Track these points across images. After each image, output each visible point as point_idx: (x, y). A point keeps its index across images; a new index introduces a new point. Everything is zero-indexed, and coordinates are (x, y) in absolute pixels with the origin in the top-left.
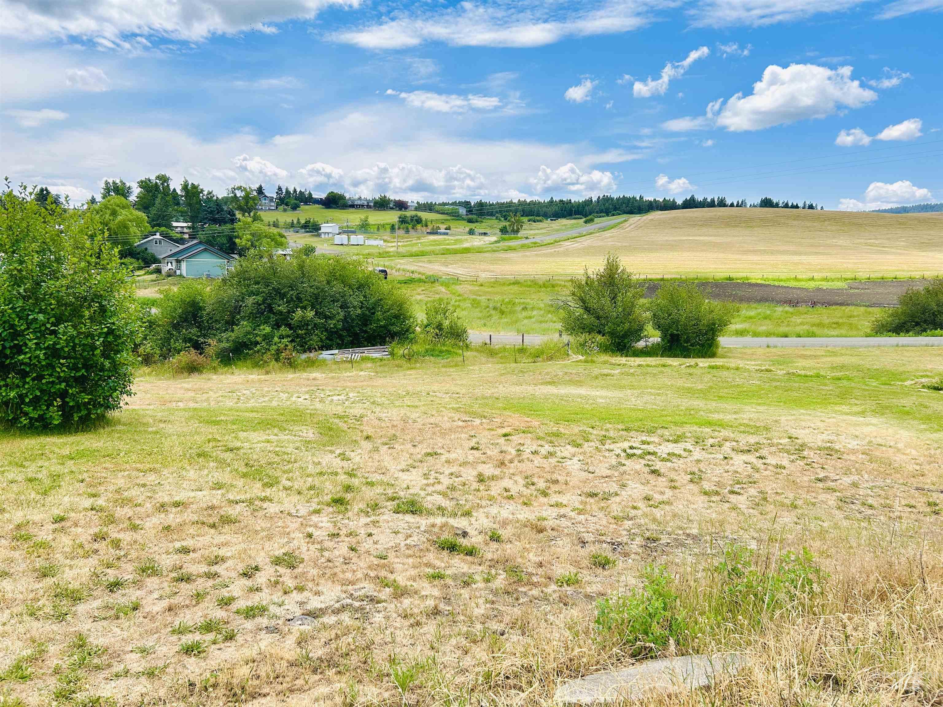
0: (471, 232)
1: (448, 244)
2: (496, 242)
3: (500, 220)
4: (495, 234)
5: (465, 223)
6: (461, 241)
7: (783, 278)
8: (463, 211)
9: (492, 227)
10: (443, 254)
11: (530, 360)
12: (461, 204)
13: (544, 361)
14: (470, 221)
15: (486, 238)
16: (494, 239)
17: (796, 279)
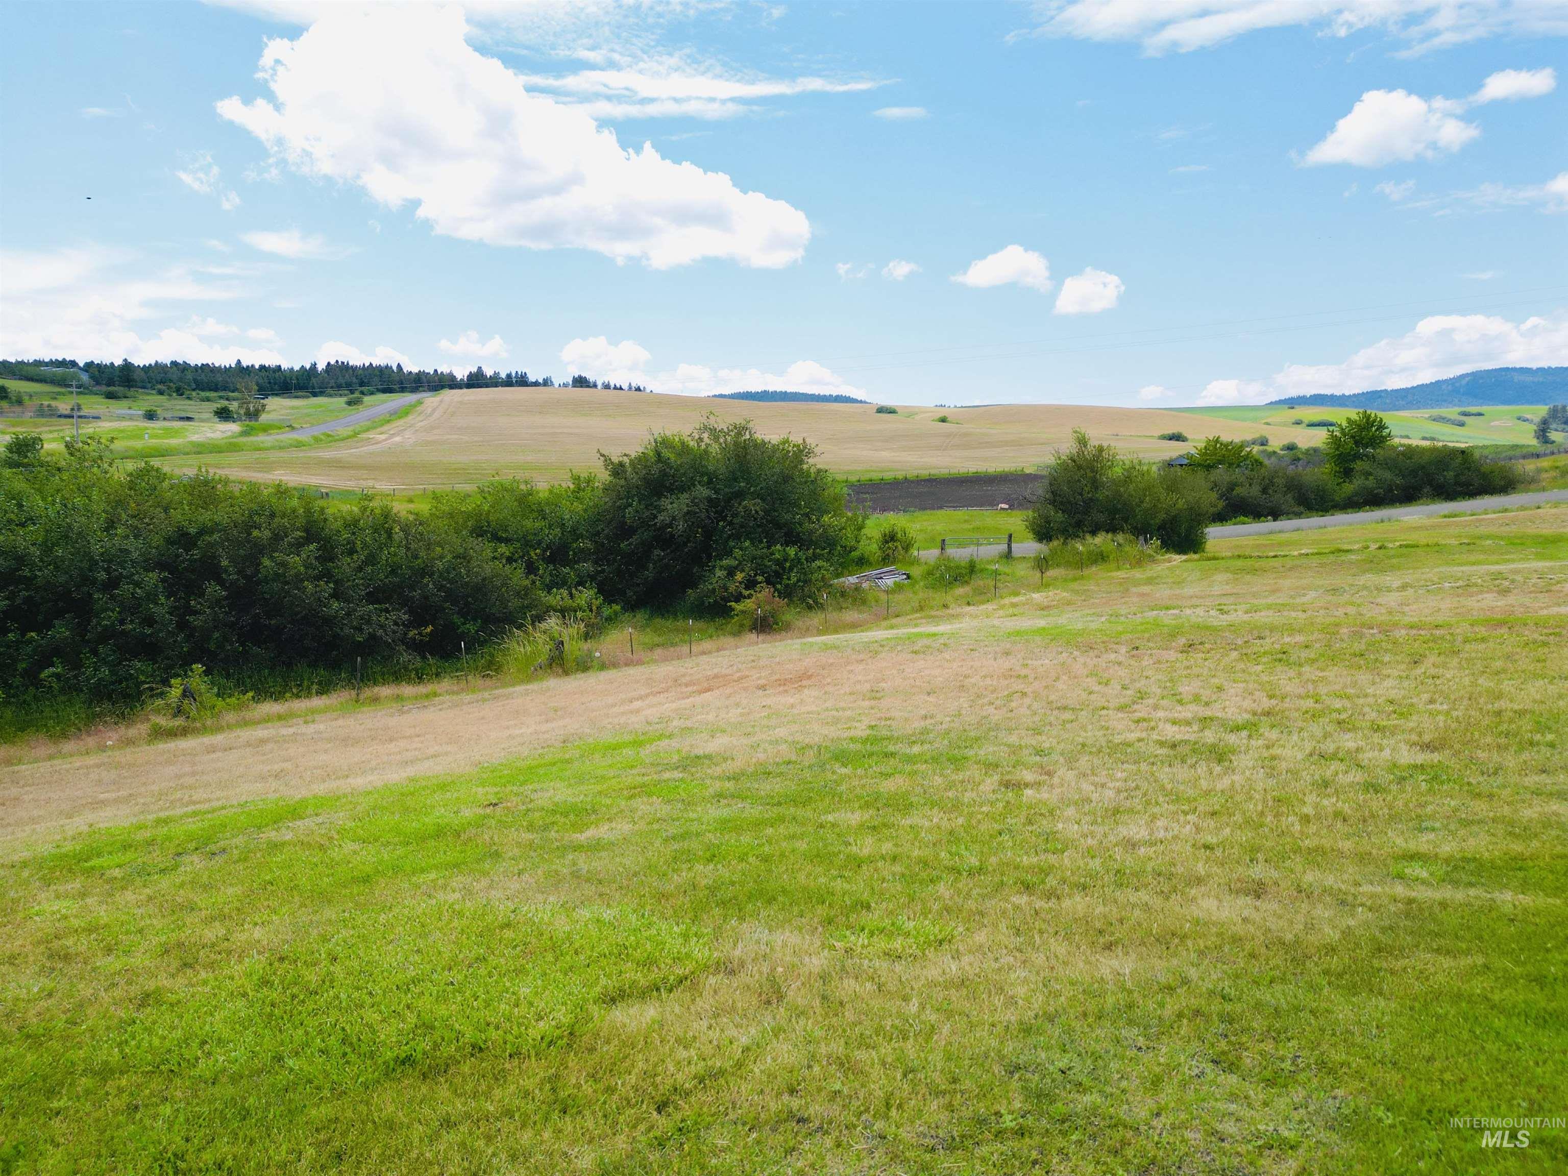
6: (176, 431)
15: (220, 427)
16: (234, 427)
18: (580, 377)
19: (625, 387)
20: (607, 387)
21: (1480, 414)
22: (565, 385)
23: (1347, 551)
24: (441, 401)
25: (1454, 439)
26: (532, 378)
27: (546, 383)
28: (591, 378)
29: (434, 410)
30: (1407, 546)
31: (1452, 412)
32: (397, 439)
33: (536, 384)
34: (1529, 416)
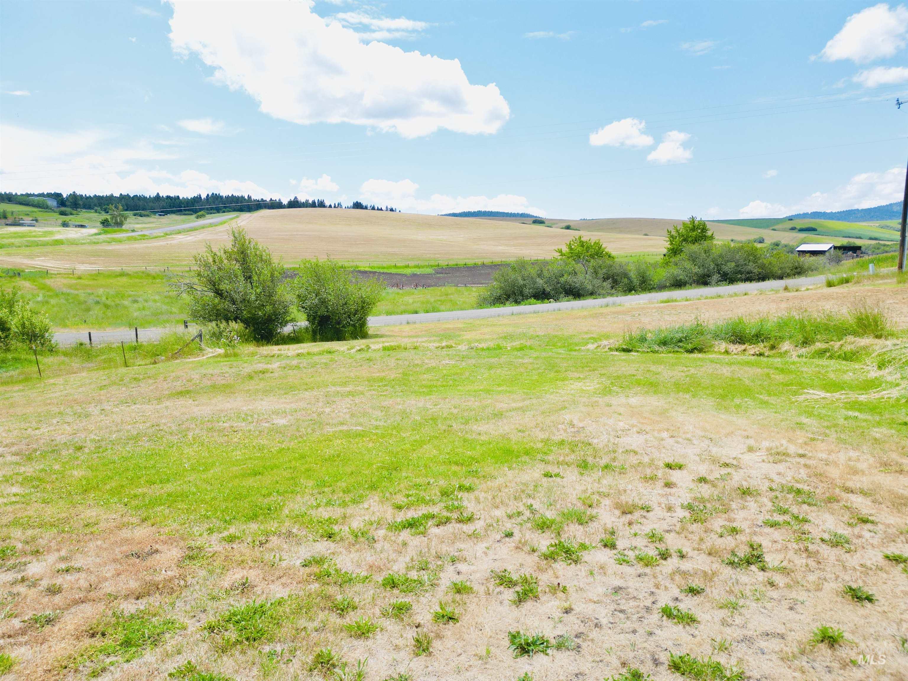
0: (65, 225)
1: (35, 237)
2: (96, 234)
3: (100, 213)
4: (94, 227)
5: (57, 215)
6: (51, 233)
7: (385, 266)
8: (52, 203)
9: (89, 219)
10: (27, 246)
11: (148, 361)
12: (49, 195)
13: (168, 359)
14: (63, 213)
15: (83, 230)
16: (94, 231)
17: (395, 266)
18: (357, 202)
19: (384, 208)
20: (373, 208)
22: (349, 208)
27: (339, 205)
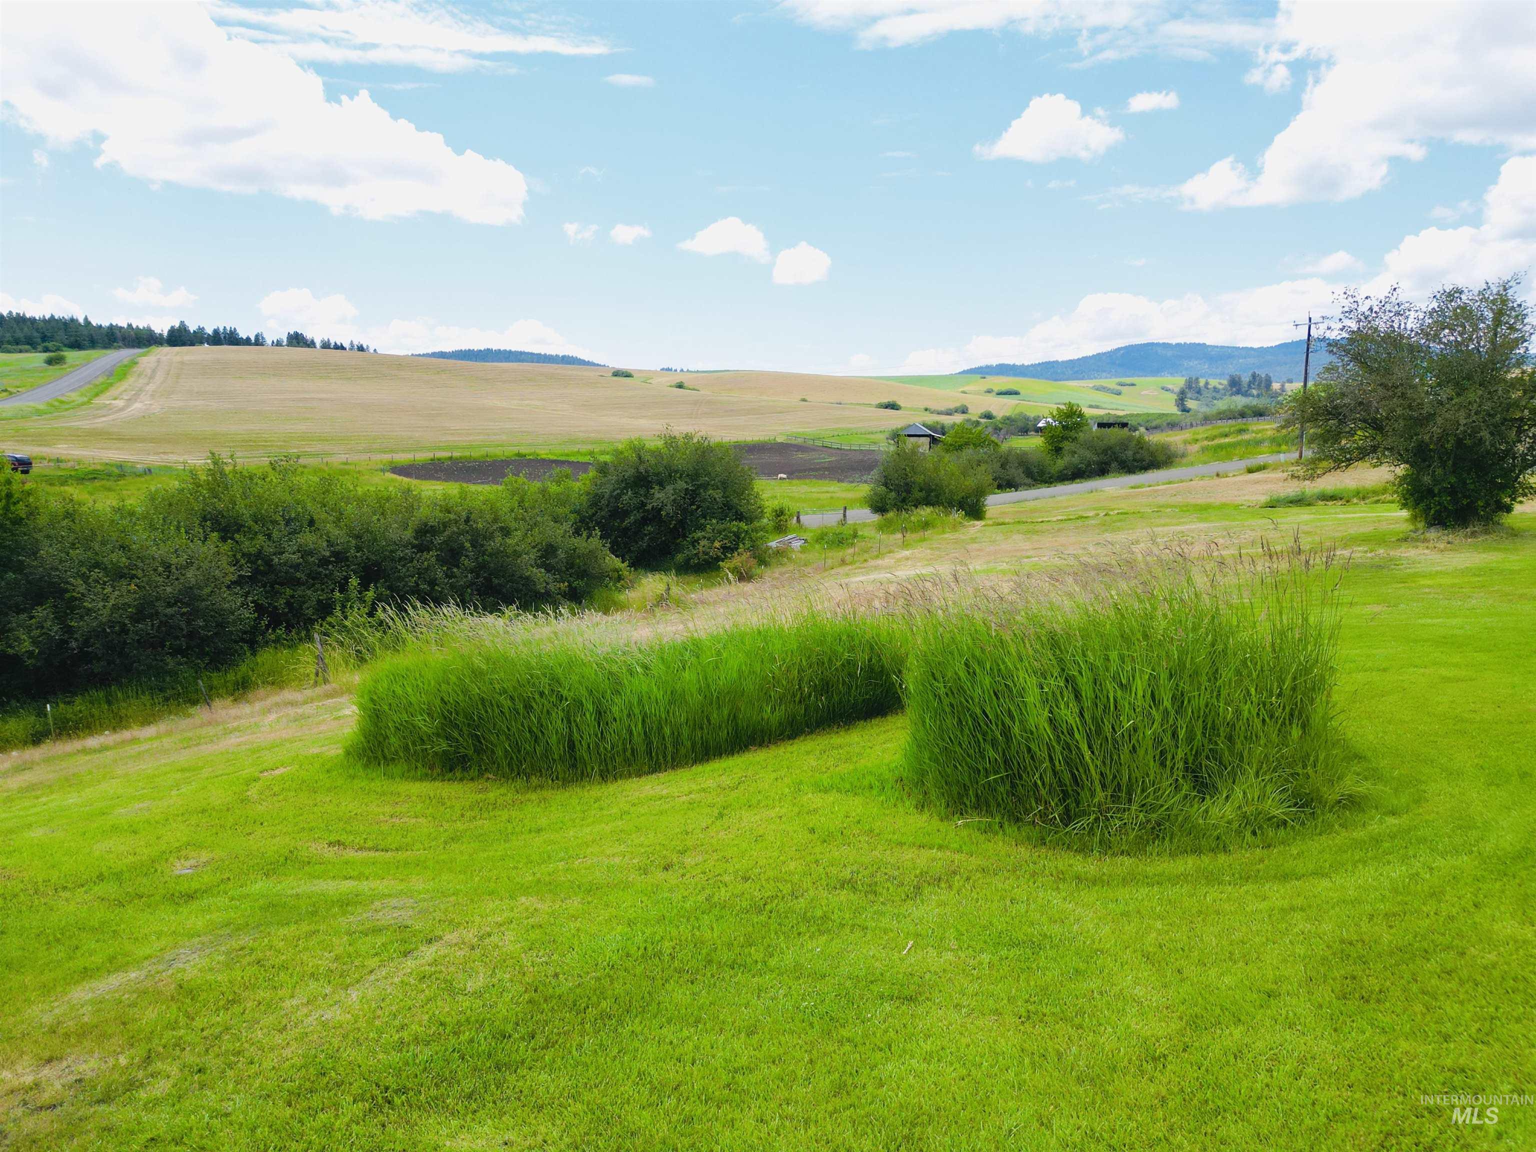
18: (296, 334)
19: (346, 345)
20: (326, 345)
21: (1133, 385)
22: (279, 344)
23: (1086, 517)
24: (159, 361)
25: (1114, 406)
26: (243, 334)
27: (259, 341)
28: (308, 335)
29: (154, 371)
30: (1122, 513)
31: (1111, 383)
32: (137, 405)
33: (247, 342)
34: (1170, 387)
